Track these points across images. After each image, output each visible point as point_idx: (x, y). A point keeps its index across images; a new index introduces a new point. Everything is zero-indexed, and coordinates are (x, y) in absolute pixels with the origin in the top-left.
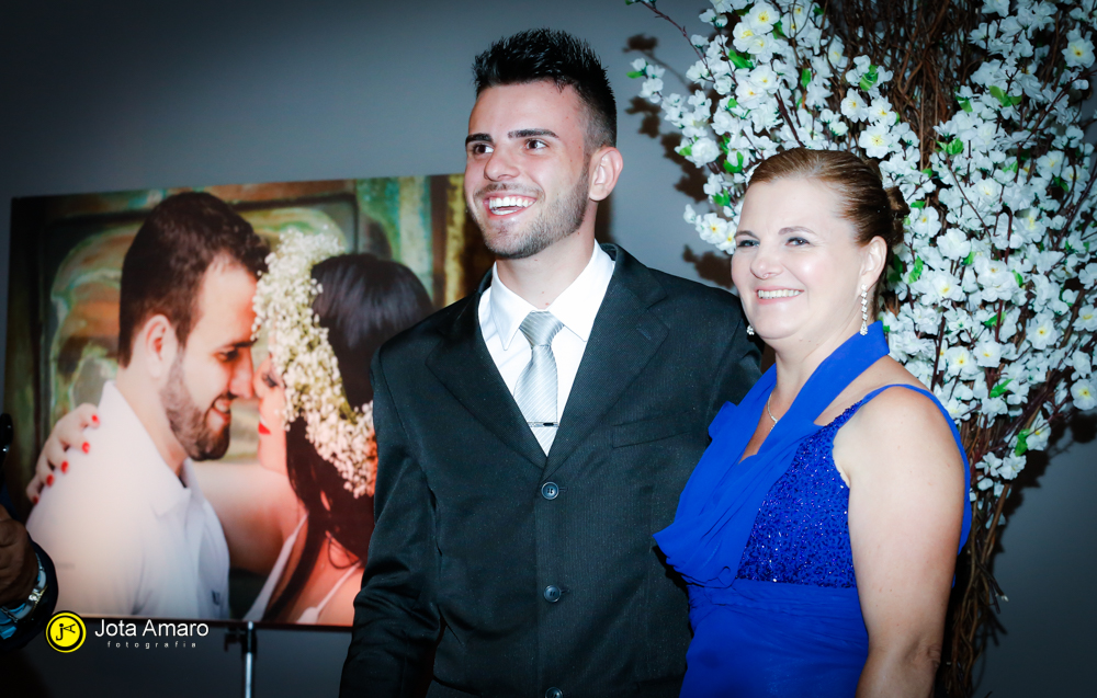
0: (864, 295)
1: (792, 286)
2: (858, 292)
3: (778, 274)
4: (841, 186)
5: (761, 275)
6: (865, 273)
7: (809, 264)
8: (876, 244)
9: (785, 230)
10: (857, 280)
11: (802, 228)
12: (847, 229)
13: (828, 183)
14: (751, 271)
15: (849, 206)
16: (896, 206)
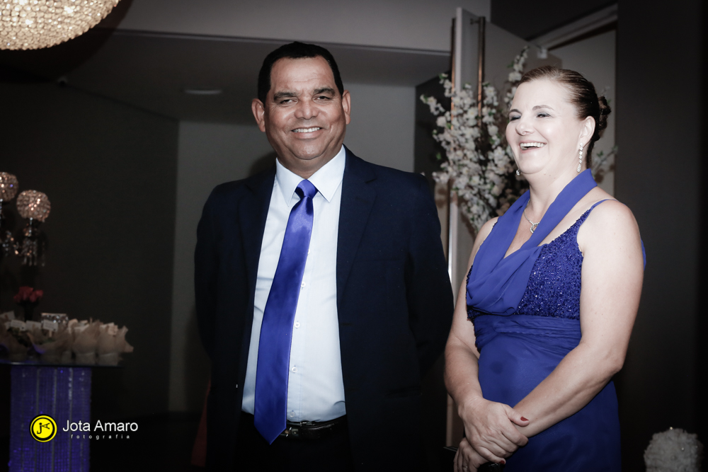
0: (581, 149)
1: (538, 140)
2: (578, 147)
3: (531, 133)
4: (570, 86)
5: (521, 133)
6: (582, 137)
7: (549, 127)
8: (589, 120)
9: (537, 107)
10: (577, 140)
11: (546, 107)
12: (572, 110)
13: (563, 84)
14: (516, 130)
15: (574, 97)
16: (603, 106)
